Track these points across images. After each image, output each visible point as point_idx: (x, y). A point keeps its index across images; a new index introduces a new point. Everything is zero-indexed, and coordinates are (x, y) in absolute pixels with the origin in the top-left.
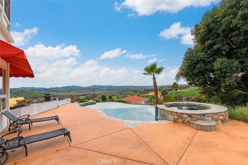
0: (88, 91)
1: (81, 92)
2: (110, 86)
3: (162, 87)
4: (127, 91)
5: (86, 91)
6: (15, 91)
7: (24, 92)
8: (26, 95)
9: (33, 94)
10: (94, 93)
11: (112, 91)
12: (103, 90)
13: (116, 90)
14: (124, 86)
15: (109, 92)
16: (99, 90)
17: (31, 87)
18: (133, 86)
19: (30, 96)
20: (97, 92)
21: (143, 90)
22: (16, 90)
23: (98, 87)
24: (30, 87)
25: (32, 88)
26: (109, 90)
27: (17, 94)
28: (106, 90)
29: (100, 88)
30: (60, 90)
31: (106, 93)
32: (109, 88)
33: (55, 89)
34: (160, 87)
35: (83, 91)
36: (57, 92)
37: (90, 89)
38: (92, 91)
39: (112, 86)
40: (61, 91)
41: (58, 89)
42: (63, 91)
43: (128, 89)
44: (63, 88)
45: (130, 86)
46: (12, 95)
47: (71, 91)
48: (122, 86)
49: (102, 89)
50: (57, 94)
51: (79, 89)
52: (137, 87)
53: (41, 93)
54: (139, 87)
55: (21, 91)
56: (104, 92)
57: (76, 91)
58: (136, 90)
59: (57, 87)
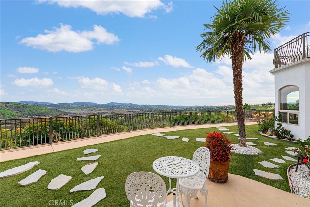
0: (105, 109)
1: (97, 110)
2: (132, 105)
3: (191, 108)
4: (151, 111)
5: (102, 109)
6: (15, 105)
7: (27, 107)
8: (30, 110)
9: (38, 110)
10: (113, 112)
11: (134, 110)
12: (123, 108)
13: (138, 109)
14: (148, 104)
15: (131, 112)
16: (119, 109)
17: (34, 102)
18: (157, 105)
19: (35, 112)
20: (116, 110)
21: (170, 110)
22: (18, 104)
23: (116, 104)
24: (32, 102)
25: (36, 103)
26: (130, 109)
27: (19, 109)
28: (126, 109)
29: (119, 106)
30: (70, 107)
31: (127, 112)
32: (130, 107)
33: (64, 105)
34: (189, 108)
35: (99, 109)
36: (66, 109)
37: (107, 106)
38: (110, 109)
39: (133, 104)
40: (73, 108)
41: (69, 105)
42: (75, 108)
43: (152, 109)
44: (75, 104)
45: (154, 105)
46: (12, 110)
47: (84, 109)
48: (145, 104)
49: (121, 107)
50: (68, 111)
51: (94, 106)
52: (162, 106)
53: (48, 109)
54: (164, 107)
55: (23, 105)
56: (124, 111)
57: (91, 108)
58: (163, 110)
59: (66, 103)
